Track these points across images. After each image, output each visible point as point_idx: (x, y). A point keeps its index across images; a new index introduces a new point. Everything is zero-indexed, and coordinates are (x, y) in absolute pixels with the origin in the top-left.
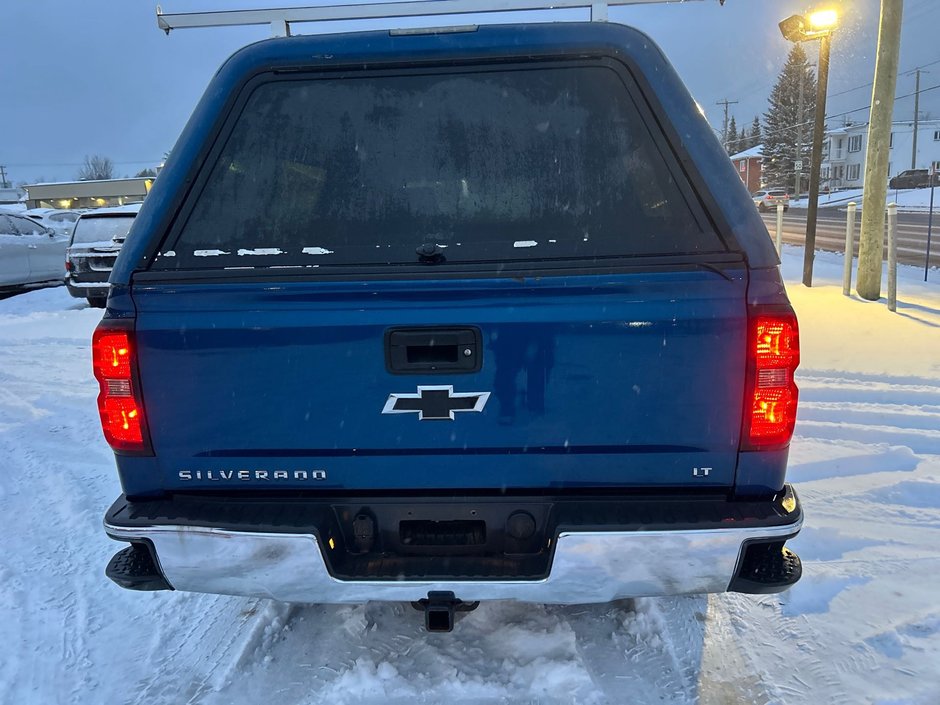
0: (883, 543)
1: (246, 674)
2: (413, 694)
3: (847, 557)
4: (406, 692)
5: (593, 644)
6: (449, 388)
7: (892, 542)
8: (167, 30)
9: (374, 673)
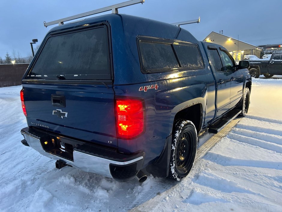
0: (254, 194)
1: (54, 171)
2: (73, 186)
3: (233, 193)
4: (72, 185)
5: (123, 190)
6: (61, 110)
7: (259, 194)
8: (46, 26)
9: (70, 179)
